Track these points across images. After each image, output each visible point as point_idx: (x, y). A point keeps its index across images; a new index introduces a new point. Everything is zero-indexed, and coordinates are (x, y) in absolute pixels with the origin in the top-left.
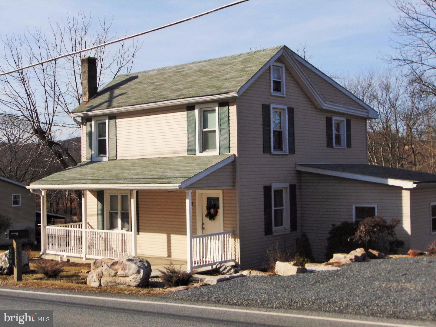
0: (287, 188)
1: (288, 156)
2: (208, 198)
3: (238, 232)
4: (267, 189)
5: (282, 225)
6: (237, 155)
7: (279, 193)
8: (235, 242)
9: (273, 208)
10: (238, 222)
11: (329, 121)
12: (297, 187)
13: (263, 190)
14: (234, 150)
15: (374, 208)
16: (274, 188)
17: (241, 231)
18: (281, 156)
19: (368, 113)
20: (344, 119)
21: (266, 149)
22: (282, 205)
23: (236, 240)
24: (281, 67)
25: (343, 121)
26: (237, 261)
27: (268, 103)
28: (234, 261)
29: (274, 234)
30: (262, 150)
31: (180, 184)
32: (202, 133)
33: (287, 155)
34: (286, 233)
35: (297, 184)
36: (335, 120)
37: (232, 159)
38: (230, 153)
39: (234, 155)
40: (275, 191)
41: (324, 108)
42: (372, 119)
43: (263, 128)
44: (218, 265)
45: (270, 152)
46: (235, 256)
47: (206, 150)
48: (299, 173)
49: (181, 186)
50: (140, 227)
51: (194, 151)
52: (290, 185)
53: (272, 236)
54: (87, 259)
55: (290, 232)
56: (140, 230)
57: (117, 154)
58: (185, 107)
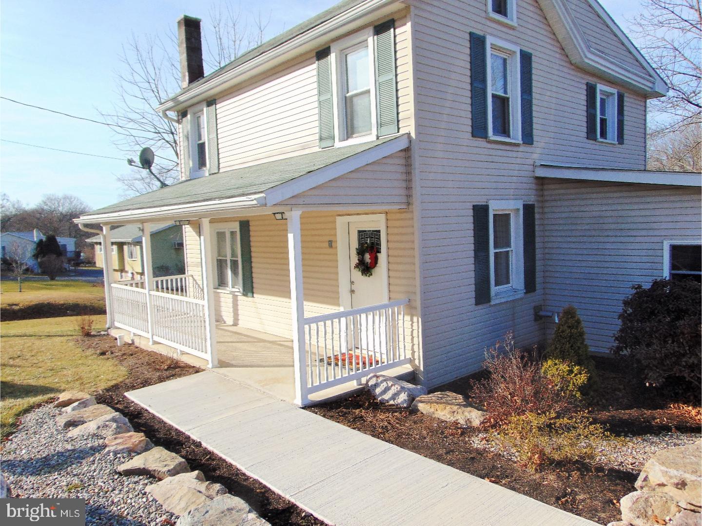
0: (518, 210)
1: (521, 149)
2: (359, 232)
3: (418, 304)
4: (480, 213)
5: (508, 282)
6: (413, 135)
7: (503, 220)
8: (413, 323)
9: (492, 251)
10: (418, 282)
11: (591, 91)
12: (536, 210)
13: (471, 212)
14: (409, 126)
16: (494, 211)
17: (423, 300)
18: (508, 148)
19: (653, 83)
20: (615, 91)
21: (478, 130)
22: (508, 245)
23: (415, 319)
25: (613, 94)
26: (417, 362)
27: (481, 34)
28: (411, 361)
29: (493, 303)
30: (469, 129)
31: (263, 195)
32: (346, 99)
33: (517, 145)
34: (517, 297)
35: (536, 204)
36: (600, 91)
37: (403, 144)
38: (398, 132)
39: (409, 134)
40: (495, 215)
41: (586, 60)
43: (472, 84)
44: (371, 378)
45: (485, 136)
46: (413, 352)
47: (354, 136)
48: (541, 182)
49: (265, 198)
50: (254, 285)
51: (333, 138)
52: (524, 205)
53: (491, 306)
54: (155, 343)
55: (523, 295)
56: (255, 290)
57: (219, 164)
58: (314, 54)
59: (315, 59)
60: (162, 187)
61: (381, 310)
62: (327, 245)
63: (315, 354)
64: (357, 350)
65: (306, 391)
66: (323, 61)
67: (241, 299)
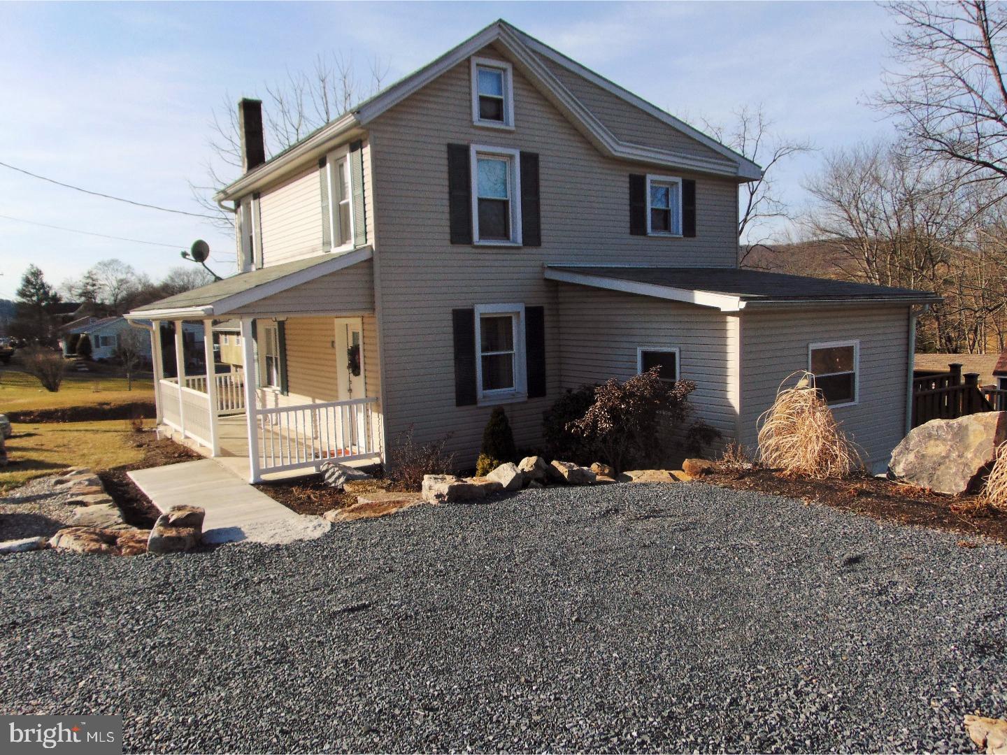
0: (519, 313)
1: (522, 251)
2: (353, 333)
3: (381, 401)
4: (463, 319)
5: (511, 385)
6: (374, 247)
8: (379, 419)
9: (479, 354)
10: (380, 382)
11: (637, 186)
12: (546, 312)
13: (450, 317)
15: (673, 355)
16: (481, 314)
17: (386, 399)
18: (502, 251)
19: (737, 168)
20: (679, 180)
21: (459, 236)
24: (505, 70)
25: (677, 183)
27: (465, 143)
28: (379, 455)
29: (479, 405)
30: (449, 238)
31: (211, 306)
32: (340, 208)
33: (518, 248)
34: (516, 400)
35: (546, 306)
36: (652, 181)
37: (366, 256)
38: (366, 243)
39: (371, 246)
40: (483, 319)
41: (616, 154)
42: (752, 180)
43: (450, 193)
45: (468, 242)
46: (380, 446)
48: (554, 286)
49: (213, 310)
50: (289, 384)
51: (329, 244)
52: (526, 308)
53: (477, 408)
54: (187, 437)
55: (526, 399)
56: (290, 389)
57: (263, 259)
58: (317, 161)
59: (318, 166)
60: (215, 281)
61: (359, 405)
62: (330, 345)
63: (310, 447)
64: (353, 447)
65: (258, 472)
66: (323, 169)
67: (280, 396)
